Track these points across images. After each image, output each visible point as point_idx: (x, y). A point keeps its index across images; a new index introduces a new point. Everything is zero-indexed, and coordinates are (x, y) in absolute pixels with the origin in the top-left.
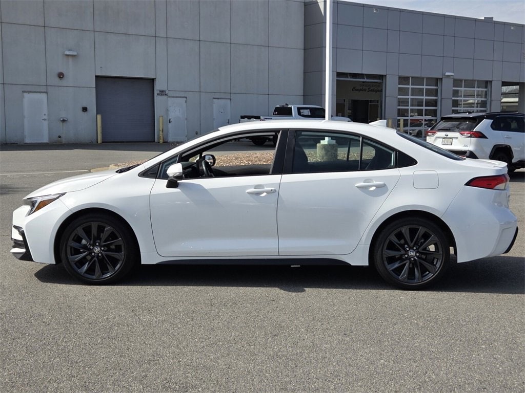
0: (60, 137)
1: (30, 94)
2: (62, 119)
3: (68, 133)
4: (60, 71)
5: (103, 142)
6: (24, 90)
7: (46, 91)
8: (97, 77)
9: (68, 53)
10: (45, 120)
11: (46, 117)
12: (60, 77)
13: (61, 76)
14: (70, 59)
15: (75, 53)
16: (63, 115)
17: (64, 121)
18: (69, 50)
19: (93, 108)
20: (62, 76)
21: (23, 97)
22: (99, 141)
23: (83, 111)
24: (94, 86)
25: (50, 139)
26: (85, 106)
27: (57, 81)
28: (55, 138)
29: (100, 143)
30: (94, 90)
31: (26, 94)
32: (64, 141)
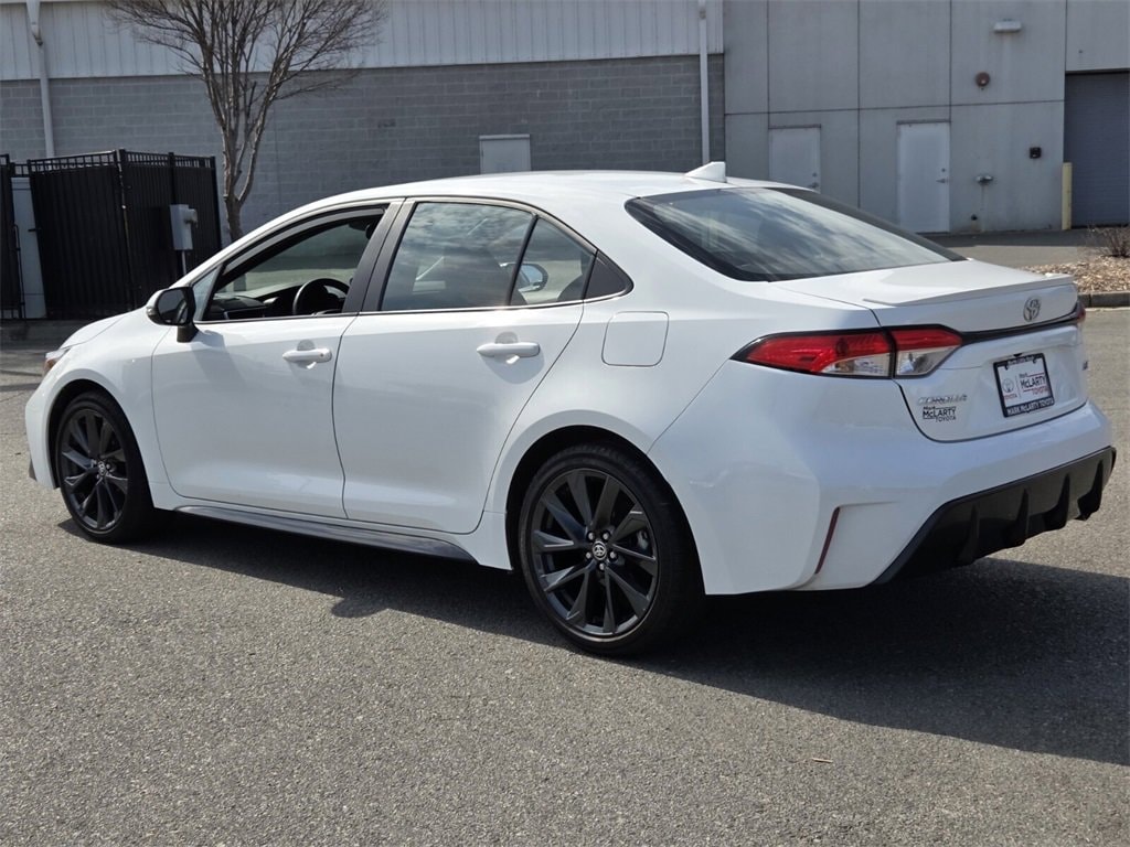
0: (974, 218)
1: (914, 126)
2: (979, 179)
3: (993, 209)
4: (982, 69)
5: (1073, 227)
6: (900, 119)
7: (947, 118)
8: (1069, 75)
9: (999, 27)
10: (943, 181)
11: (945, 176)
12: (980, 85)
13: (983, 80)
14: (1007, 42)
15: (1016, 26)
16: (985, 169)
17: (984, 182)
18: (1005, 20)
19: (1055, 147)
20: (983, 82)
21: (898, 134)
22: (1065, 225)
23: (1031, 157)
24: (1061, 95)
25: (952, 222)
26: (1036, 145)
27: (973, 92)
28: (965, 221)
29: (1067, 230)
30: (1061, 107)
31: (904, 129)
32: (984, 227)
